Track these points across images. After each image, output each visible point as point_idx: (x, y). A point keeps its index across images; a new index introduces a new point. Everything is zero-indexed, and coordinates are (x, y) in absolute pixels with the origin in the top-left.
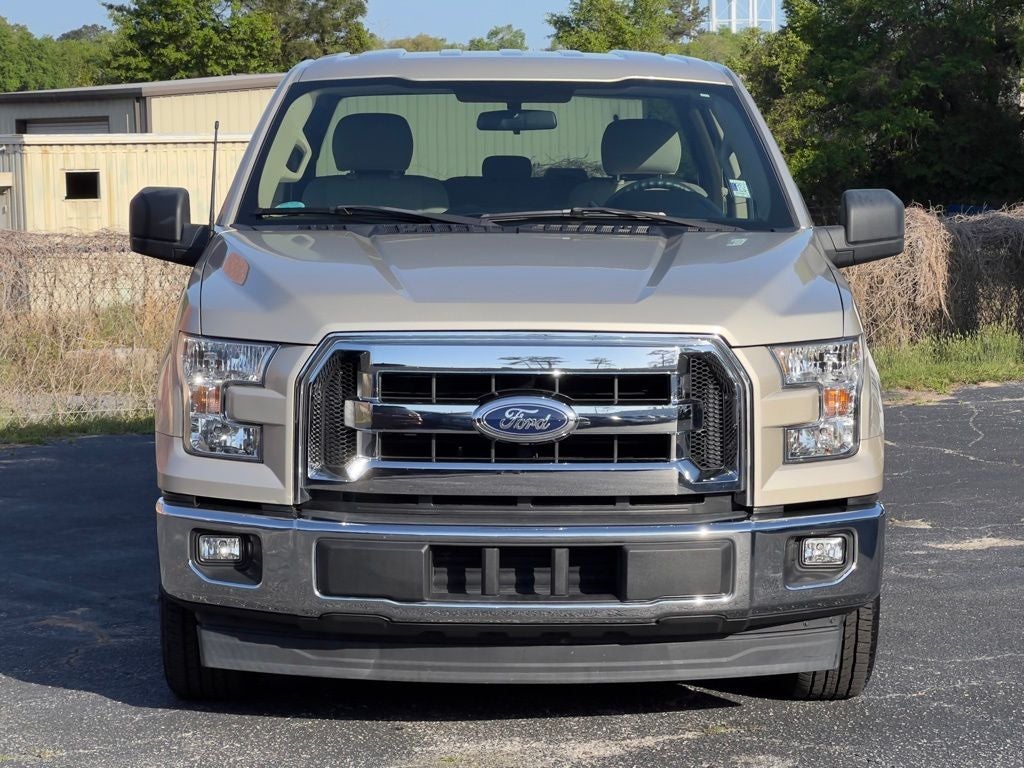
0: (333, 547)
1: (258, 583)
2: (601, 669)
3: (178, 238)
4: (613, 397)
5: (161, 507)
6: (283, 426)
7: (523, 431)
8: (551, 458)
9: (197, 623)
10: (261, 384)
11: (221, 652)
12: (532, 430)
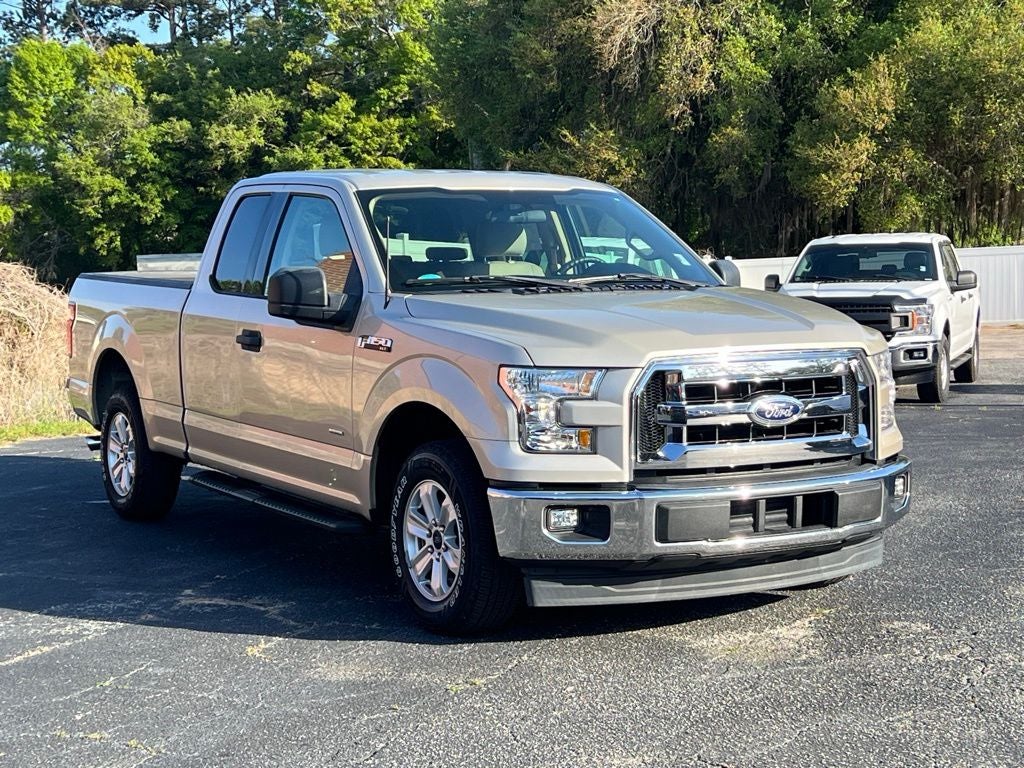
0: (672, 508)
1: (605, 539)
2: (788, 577)
3: (326, 303)
4: (812, 392)
5: (492, 493)
6: (620, 426)
7: (779, 418)
8: (780, 436)
9: (524, 575)
10: (594, 398)
11: (548, 595)
12: (783, 417)
